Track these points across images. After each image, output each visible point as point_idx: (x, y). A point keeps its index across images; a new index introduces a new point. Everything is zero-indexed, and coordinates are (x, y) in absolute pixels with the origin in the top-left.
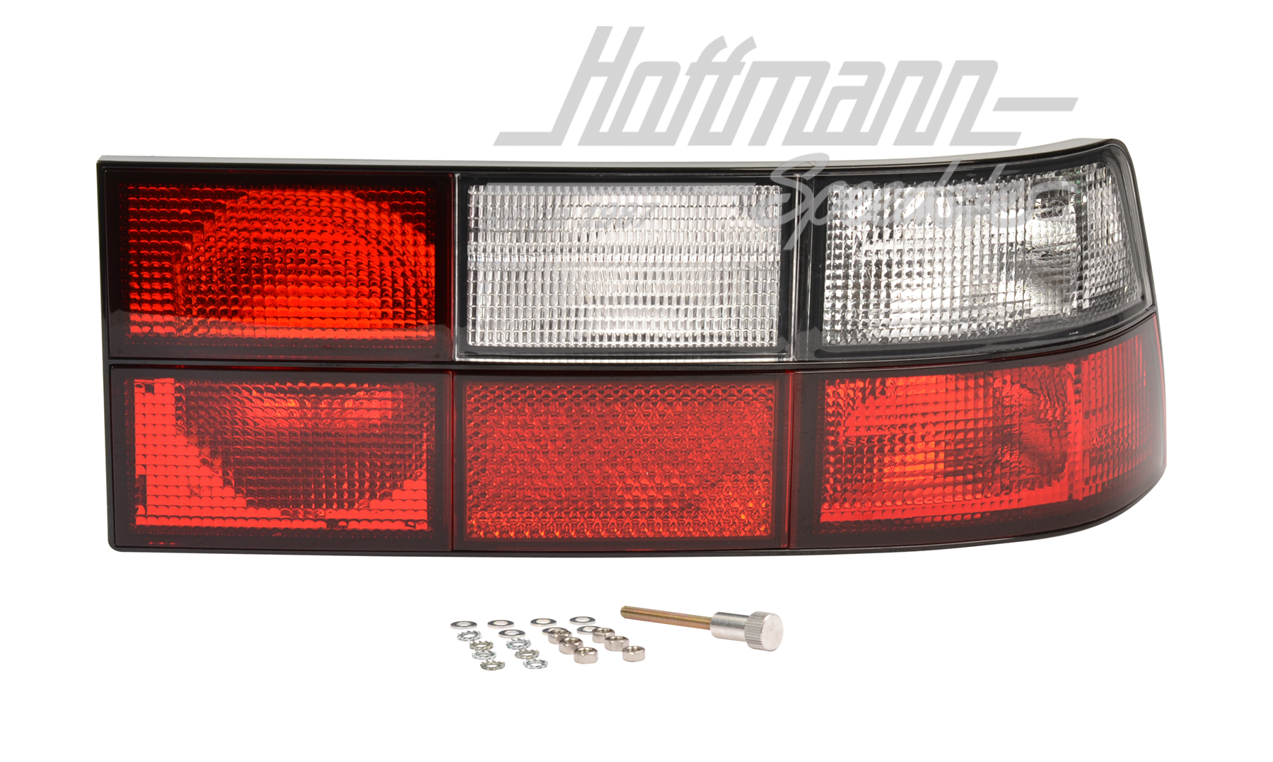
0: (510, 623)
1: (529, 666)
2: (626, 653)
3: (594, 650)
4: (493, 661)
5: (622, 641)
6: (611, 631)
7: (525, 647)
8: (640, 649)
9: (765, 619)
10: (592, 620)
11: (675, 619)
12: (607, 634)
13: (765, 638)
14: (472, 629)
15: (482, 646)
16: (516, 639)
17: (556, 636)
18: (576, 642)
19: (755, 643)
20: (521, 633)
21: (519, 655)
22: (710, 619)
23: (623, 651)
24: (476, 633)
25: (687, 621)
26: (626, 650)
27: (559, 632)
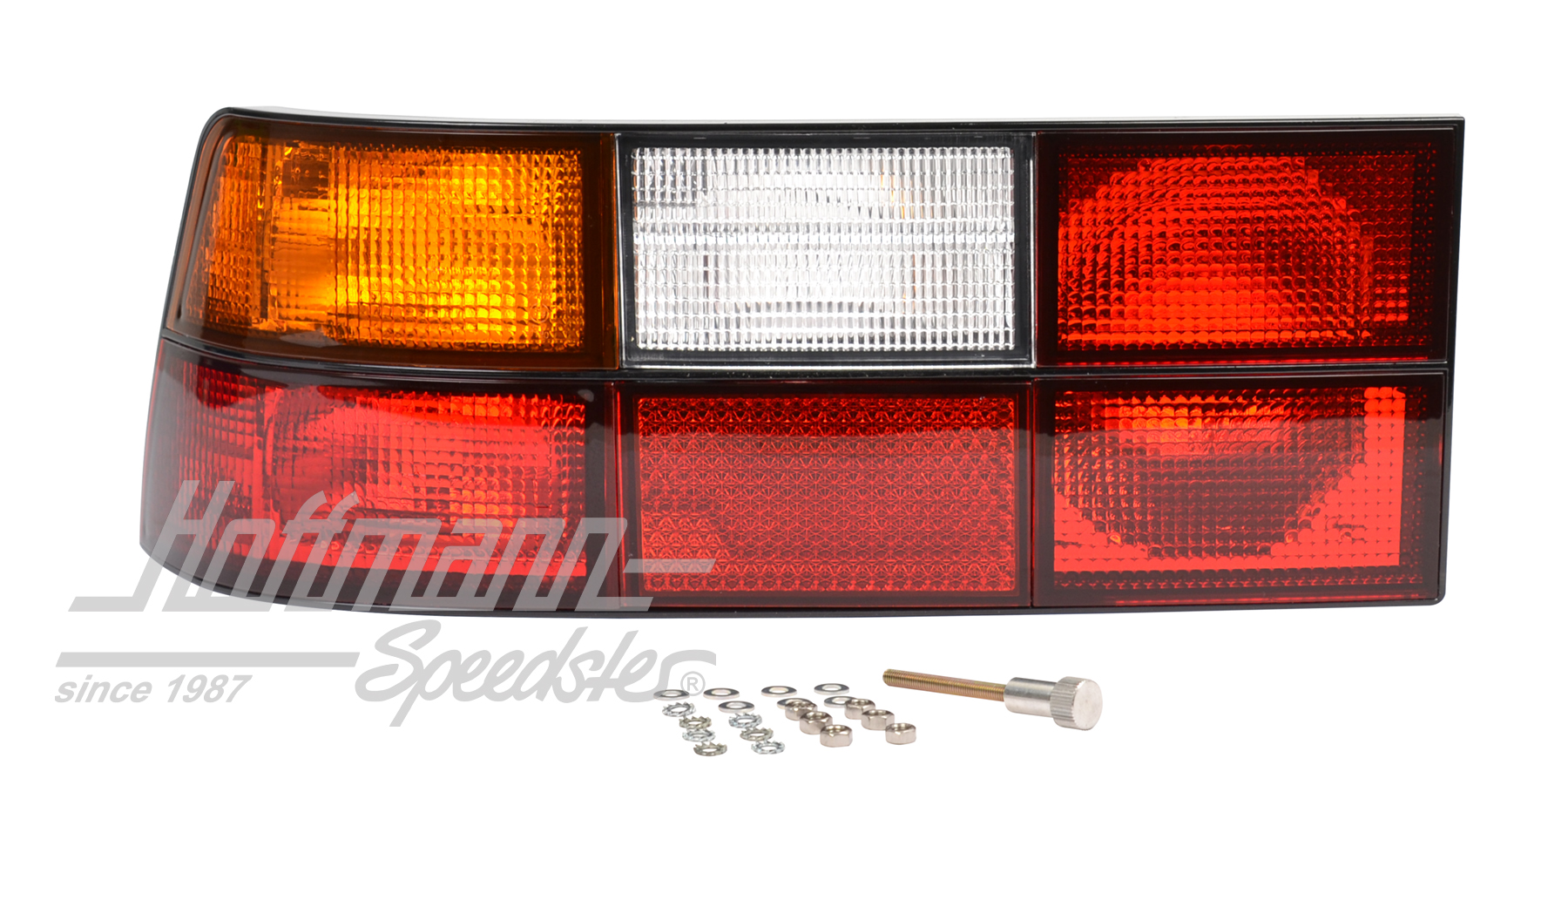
0: (734, 692)
1: (759, 750)
2: (890, 733)
3: (847, 728)
4: (711, 744)
5: (885, 717)
6: (870, 703)
7: (755, 724)
8: (909, 727)
9: (1079, 687)
10: (844, 688)
11: (956, 686)
12: (865, 707)
13: (1077, 713)
14: (682, 701)
15: (696, 723)
16: (742, 714)
17: (796, 709)
18: (823, 717)
19: (1064, 718)
20: (749, 706)
21: (746, 735)
22: (1004, 686)
23: (887, 730)
24: (688, 706)
25: (973, 689)
26: (890, 728)
27: (800, 704)
